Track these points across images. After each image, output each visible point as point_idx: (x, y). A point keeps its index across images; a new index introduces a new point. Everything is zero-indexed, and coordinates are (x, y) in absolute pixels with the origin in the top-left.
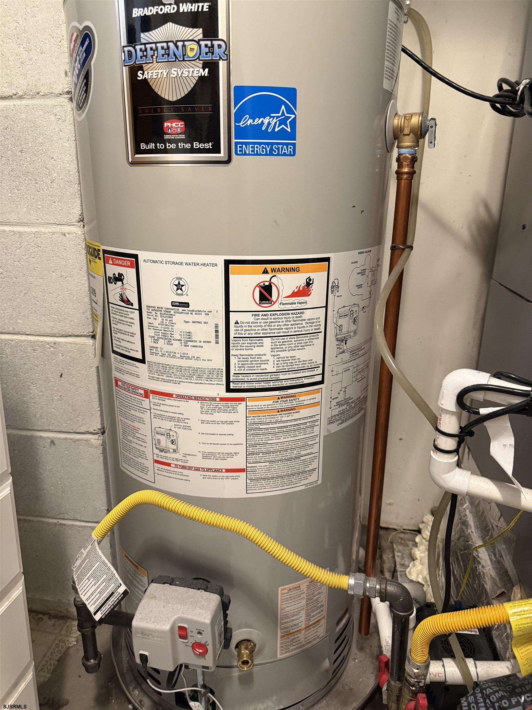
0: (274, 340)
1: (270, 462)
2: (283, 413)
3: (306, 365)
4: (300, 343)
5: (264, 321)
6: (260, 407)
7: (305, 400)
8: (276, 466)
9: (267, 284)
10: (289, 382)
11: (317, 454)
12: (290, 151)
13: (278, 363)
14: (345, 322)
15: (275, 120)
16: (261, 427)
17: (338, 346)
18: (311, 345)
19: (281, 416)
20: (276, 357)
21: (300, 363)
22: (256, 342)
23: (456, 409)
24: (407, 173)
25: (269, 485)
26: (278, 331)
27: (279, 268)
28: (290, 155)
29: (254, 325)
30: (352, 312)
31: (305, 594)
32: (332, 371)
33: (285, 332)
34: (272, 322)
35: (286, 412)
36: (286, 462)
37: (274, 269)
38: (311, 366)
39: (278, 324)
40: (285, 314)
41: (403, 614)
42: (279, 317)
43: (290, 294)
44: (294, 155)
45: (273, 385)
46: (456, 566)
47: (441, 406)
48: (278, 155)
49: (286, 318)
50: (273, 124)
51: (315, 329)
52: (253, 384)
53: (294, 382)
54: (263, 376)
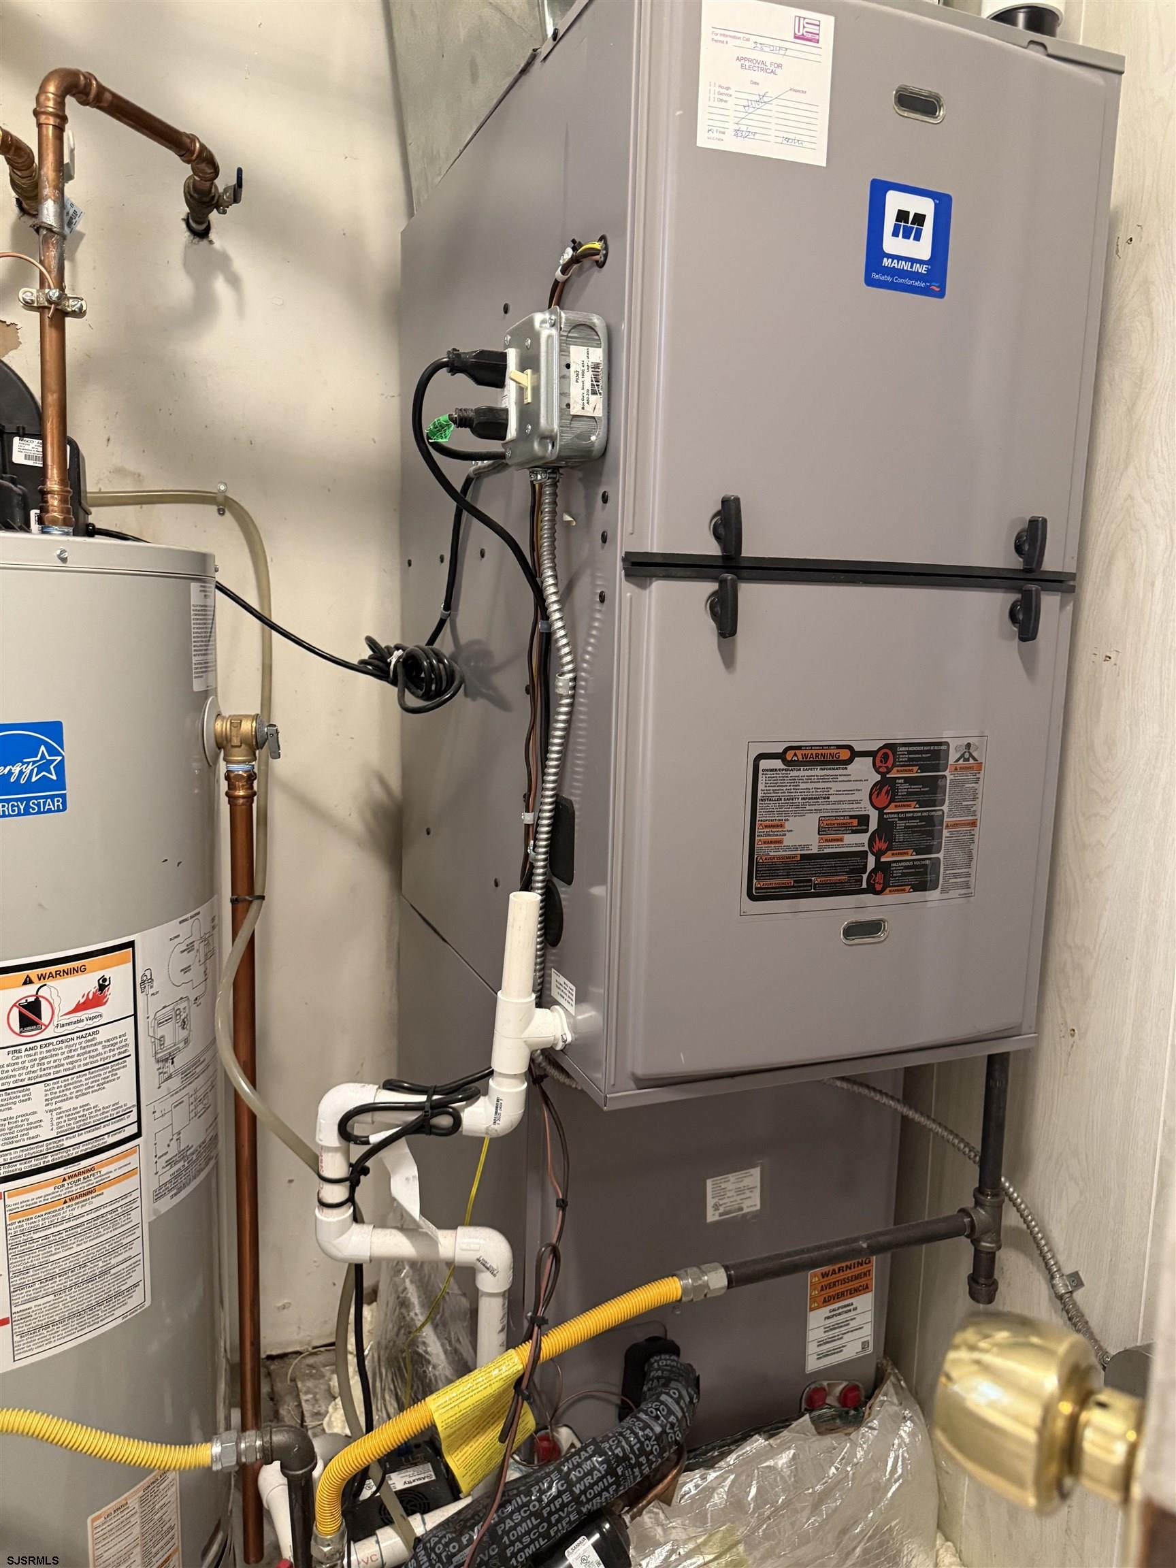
0: (49, 1085)
1: (54, 1293)
2: (73, 1202)
3: (109, 1114)
4: (96, 1081)
5: (30, 1058)
6: (30, 1202)
7: (111, 1172)
8: (68, 1297)
9: (31, 999)
10: (81, 1148)
11: (140, 1257)
12: (58, 806)
13: (59, 1121)
14: (168, 1032)
15: (30, 767)
16: (35, 1236)
17: (160, 1071)
18: (114, 1080)
19: (70, 1208)
20: (54, 1113)
21: (99, 1113)
22: (18, 1094)
23: (340, 1142)
24: (243, 797)
25: (56, 1335)
26: (55, 1070)
27: (51, 973)
28: (59, 810)
29: (12, 1068)
30: (178, 1012)
31: (138, 1515)
32: (154, 1112)
33: (69, 1069)
34: (44, 1058)
35: (79, 1200)
36: (85, 1286)
37: (42, 975)
38: (117, 1113)
39: (56, 1058)
40: (66, 1041)
41: (301, 1472)
42: (57, 1046)
43: (72, 1007)
44: (64, 809)
45: (53, 1160)
46: (400, 1381)
47: (320, 1142)
48: (39, 812)
49: (69, 1046)
50: (28, 772)
51: (120, 1053)
52: (16, 1165)
53: (90, 1146)
54: (32, 1149)
